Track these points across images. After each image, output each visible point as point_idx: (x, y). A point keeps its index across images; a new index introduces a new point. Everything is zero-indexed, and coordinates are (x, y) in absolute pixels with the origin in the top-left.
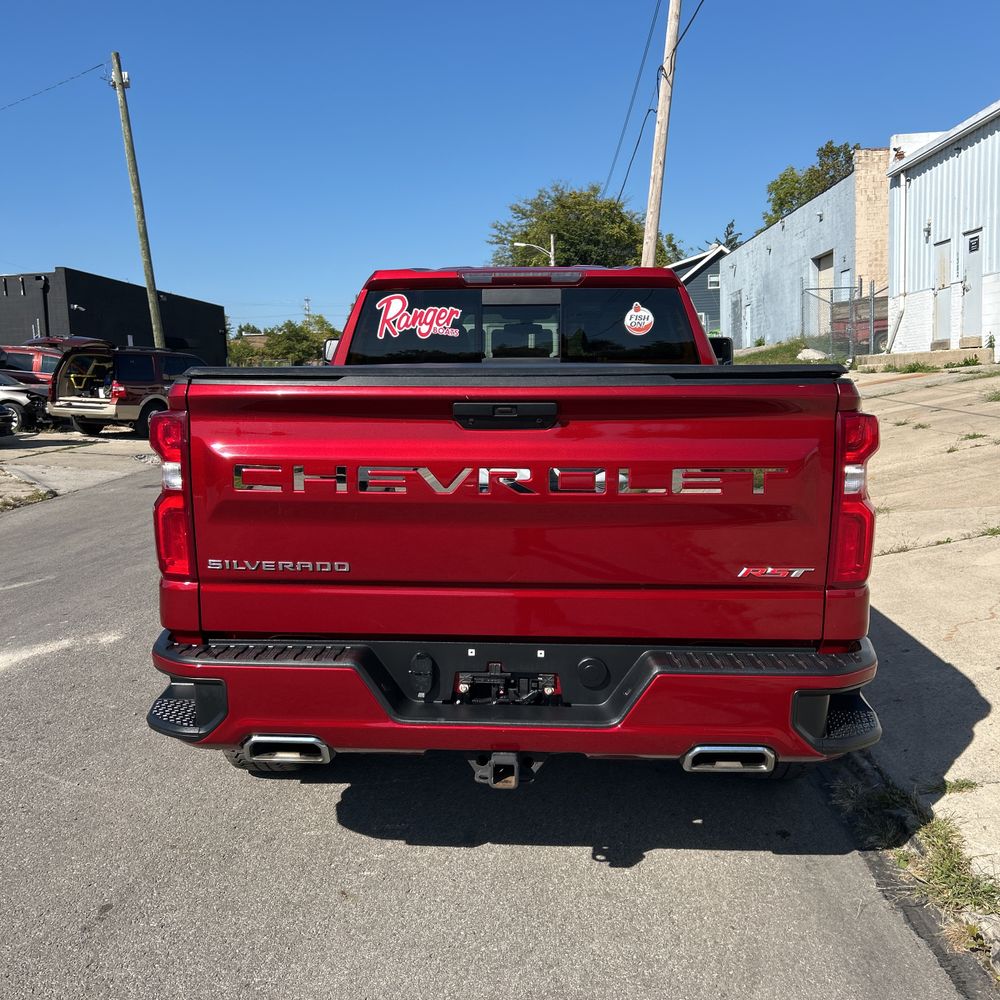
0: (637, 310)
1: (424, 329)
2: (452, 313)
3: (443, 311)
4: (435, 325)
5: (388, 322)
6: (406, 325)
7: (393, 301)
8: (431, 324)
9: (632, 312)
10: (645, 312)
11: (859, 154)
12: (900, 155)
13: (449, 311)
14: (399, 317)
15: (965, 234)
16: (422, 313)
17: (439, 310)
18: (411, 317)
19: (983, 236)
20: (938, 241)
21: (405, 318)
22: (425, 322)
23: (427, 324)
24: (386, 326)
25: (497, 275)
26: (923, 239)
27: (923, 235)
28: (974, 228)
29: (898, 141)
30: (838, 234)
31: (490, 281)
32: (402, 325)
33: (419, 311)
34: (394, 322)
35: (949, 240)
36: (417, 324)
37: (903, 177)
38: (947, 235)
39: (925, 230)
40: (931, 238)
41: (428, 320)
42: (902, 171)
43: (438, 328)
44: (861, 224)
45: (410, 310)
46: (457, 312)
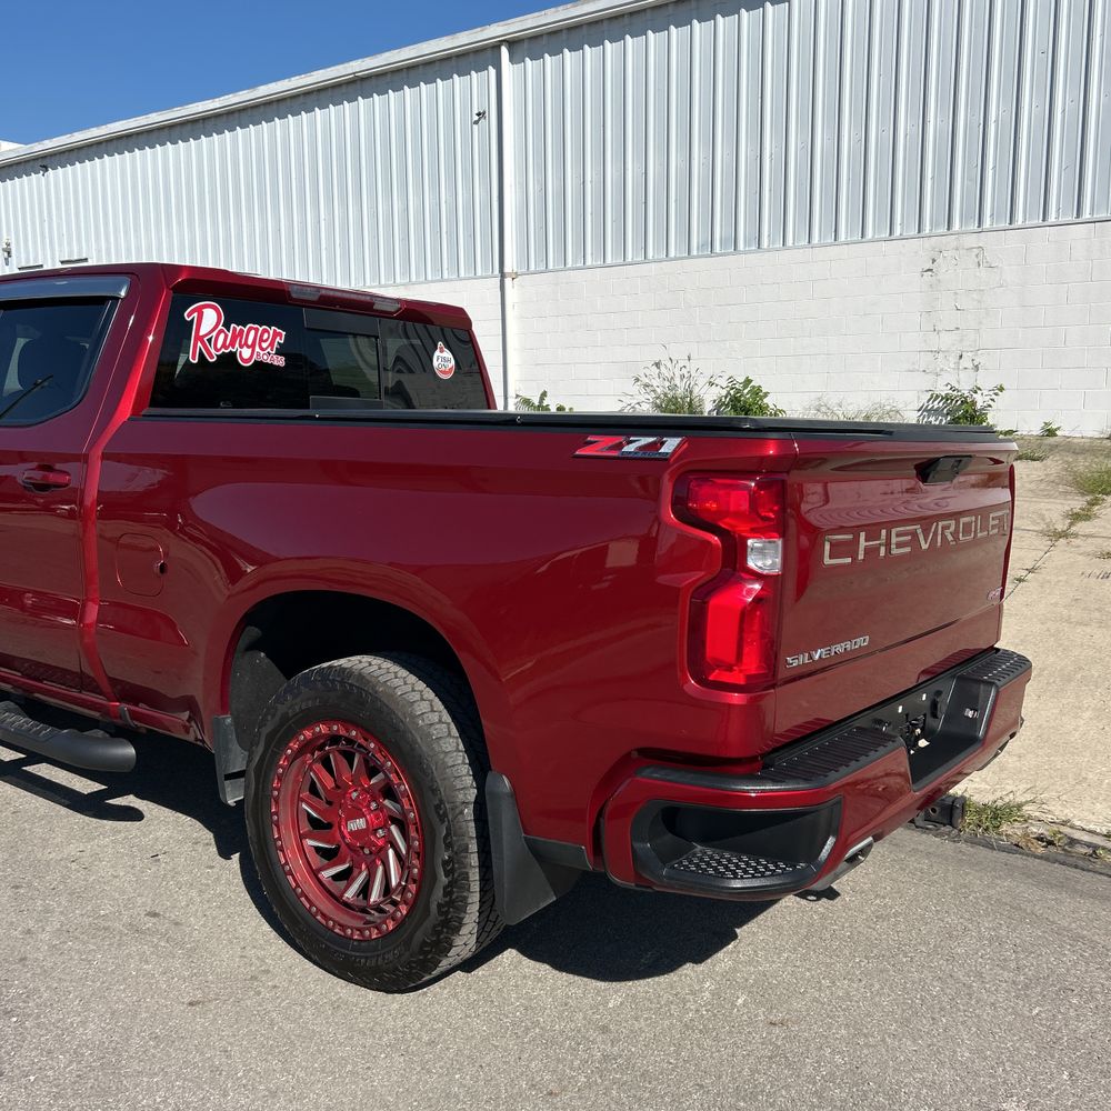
0: (442, 351)
1: (246, 352)
2: (276, 334)
3: (265, 331)
4: (257, 349)
5: (199, 338)
6: (224, 346)
7: (205, 311)
8: (253, 346)
9: (437, 353)
10: (447, 354)
13: (271, 332)
14: (214, 334)
16: (242, 331)
17: (261, 329)
18: (230, 335)
21: (222, 336)
22: (246, 344)
23: (248, 347)
24: (199, 344)
25: (323, 292)
26: (1, 260)
27: (2, 254)
28: (76, 258)
32: (219, 346)
33: (238, 328)
34: (209, 340)
36: (237, 345)
38: (36, 259)
39: (4, 250)
40: (14, 260)
41: (250, 342)
43: (262, 353)
45: (227, 325)
46: (280, 335)
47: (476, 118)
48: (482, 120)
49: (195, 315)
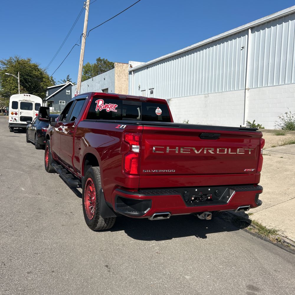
0: (158, 109)
1: (108, 109)
2: (115, 106)
4: (111, 108)
5: (98, 106)
6: (103, 108)
7: (100, 101)
8: (110, 108)
9: (157, 109)
10: (160, 110)
11: (116, 64)
12: (131, 67)
14: (101, 105)
15: (149, 89)
17: (112, 105)
18: (105, 106)
19: (154, 91)
20: (142, 90)
21: (103, 106)
22: (108, 107)
23: (109, 108)
24: (98, 108)
25: (127, 97)
26: (138, 89)
27: (138, 88)
28: (152, 88)
29: (131, 63)
30: (110, 84)
31: (125, 98)
32: (102, 108)
33: (107, 104)
34: (100, 107)
35: (145, 90)
36: (106, 108)
37: (132, 72)
38: (144, 89)
39: (139, 87)
40: (140, 89)
41: (109, 107)
42: (132, 71)
44: (116, 82)
45: (104, 104)
46: (116, 106)
47: (242, 48)
48: (243, 49)
49: (98, 102)
